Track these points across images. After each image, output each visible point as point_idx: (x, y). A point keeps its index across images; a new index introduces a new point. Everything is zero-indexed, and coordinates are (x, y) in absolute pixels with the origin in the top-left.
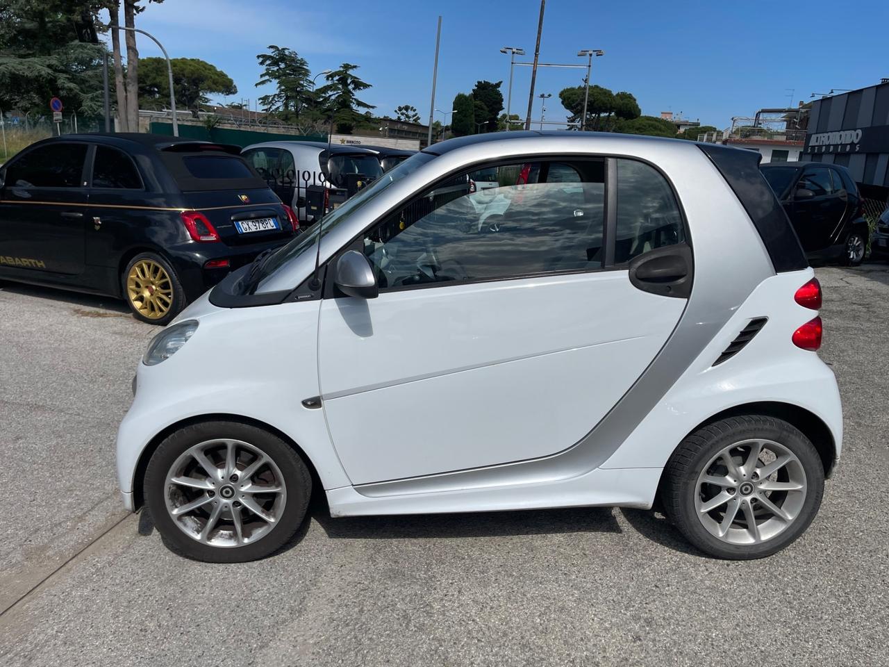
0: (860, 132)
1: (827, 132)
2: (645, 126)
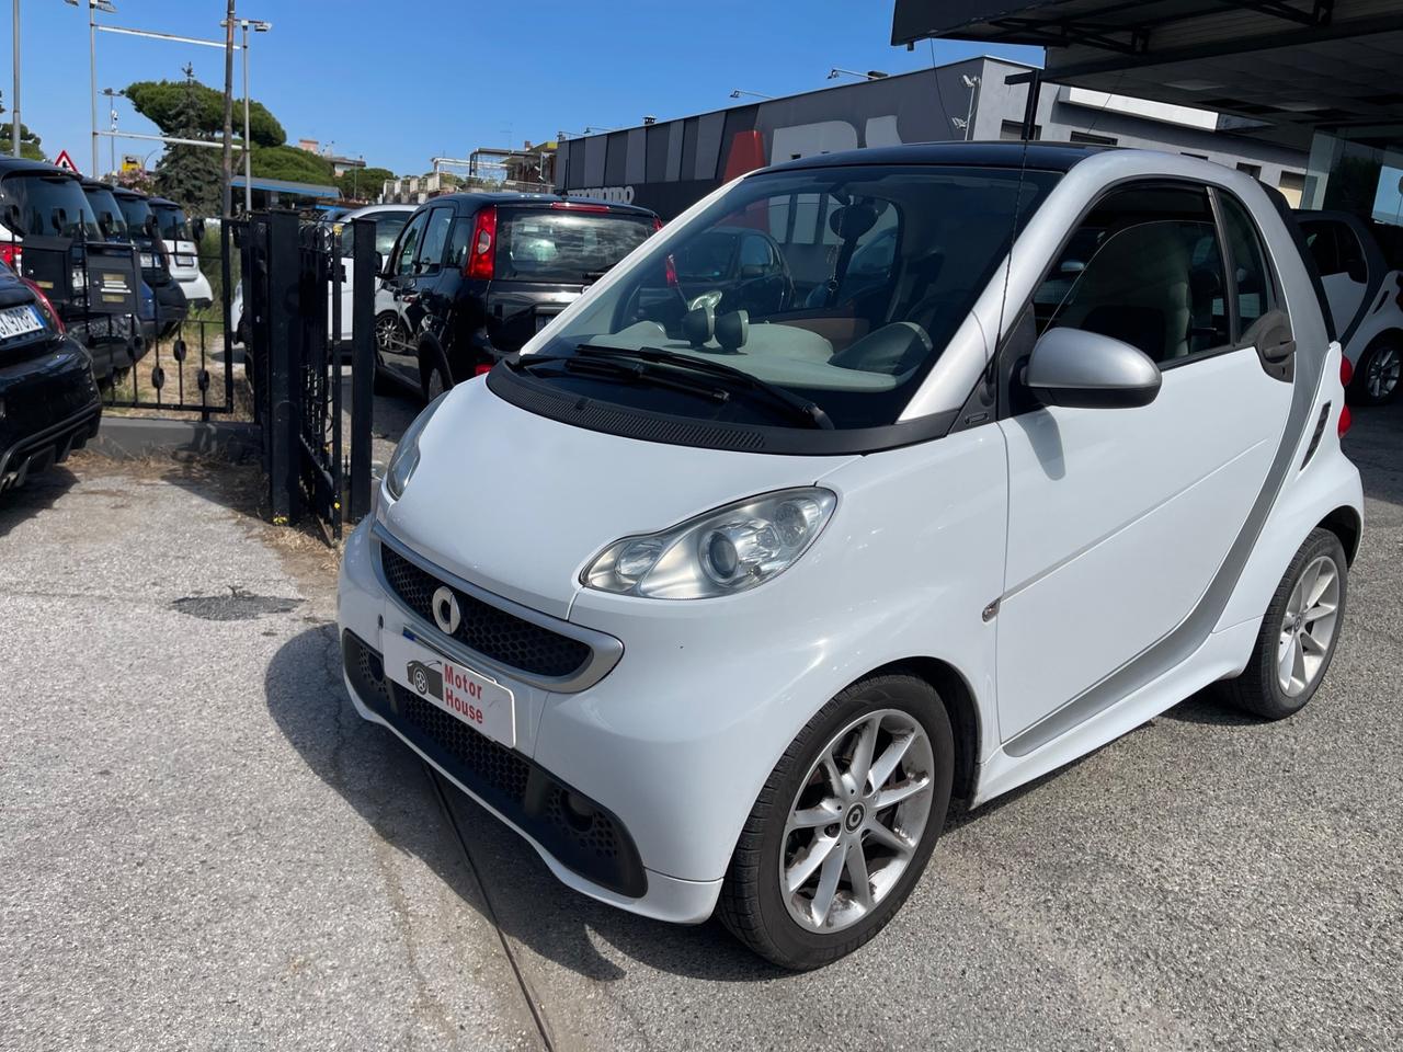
0: (630, 189)
1: (585, 189)
2: (280, 161)
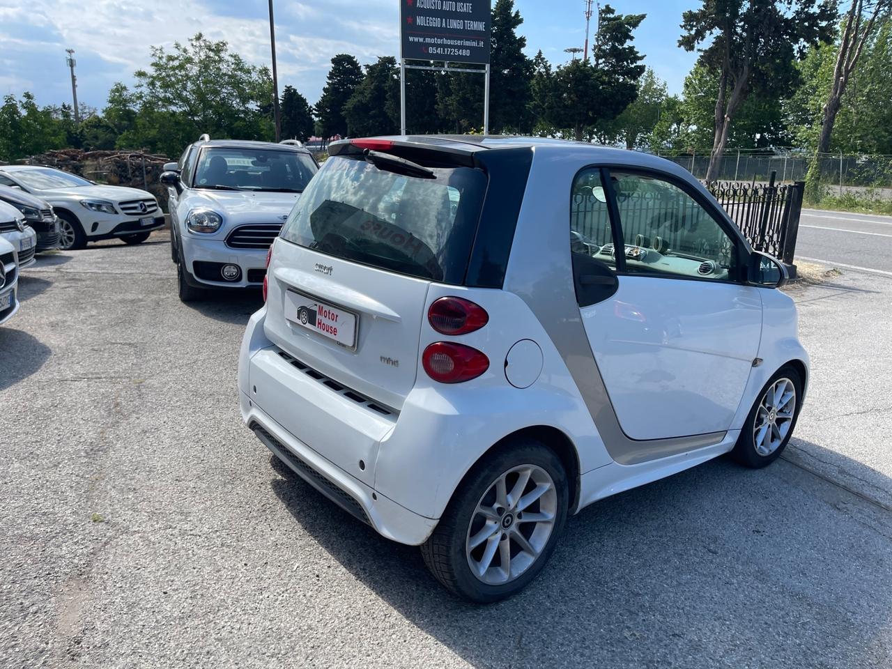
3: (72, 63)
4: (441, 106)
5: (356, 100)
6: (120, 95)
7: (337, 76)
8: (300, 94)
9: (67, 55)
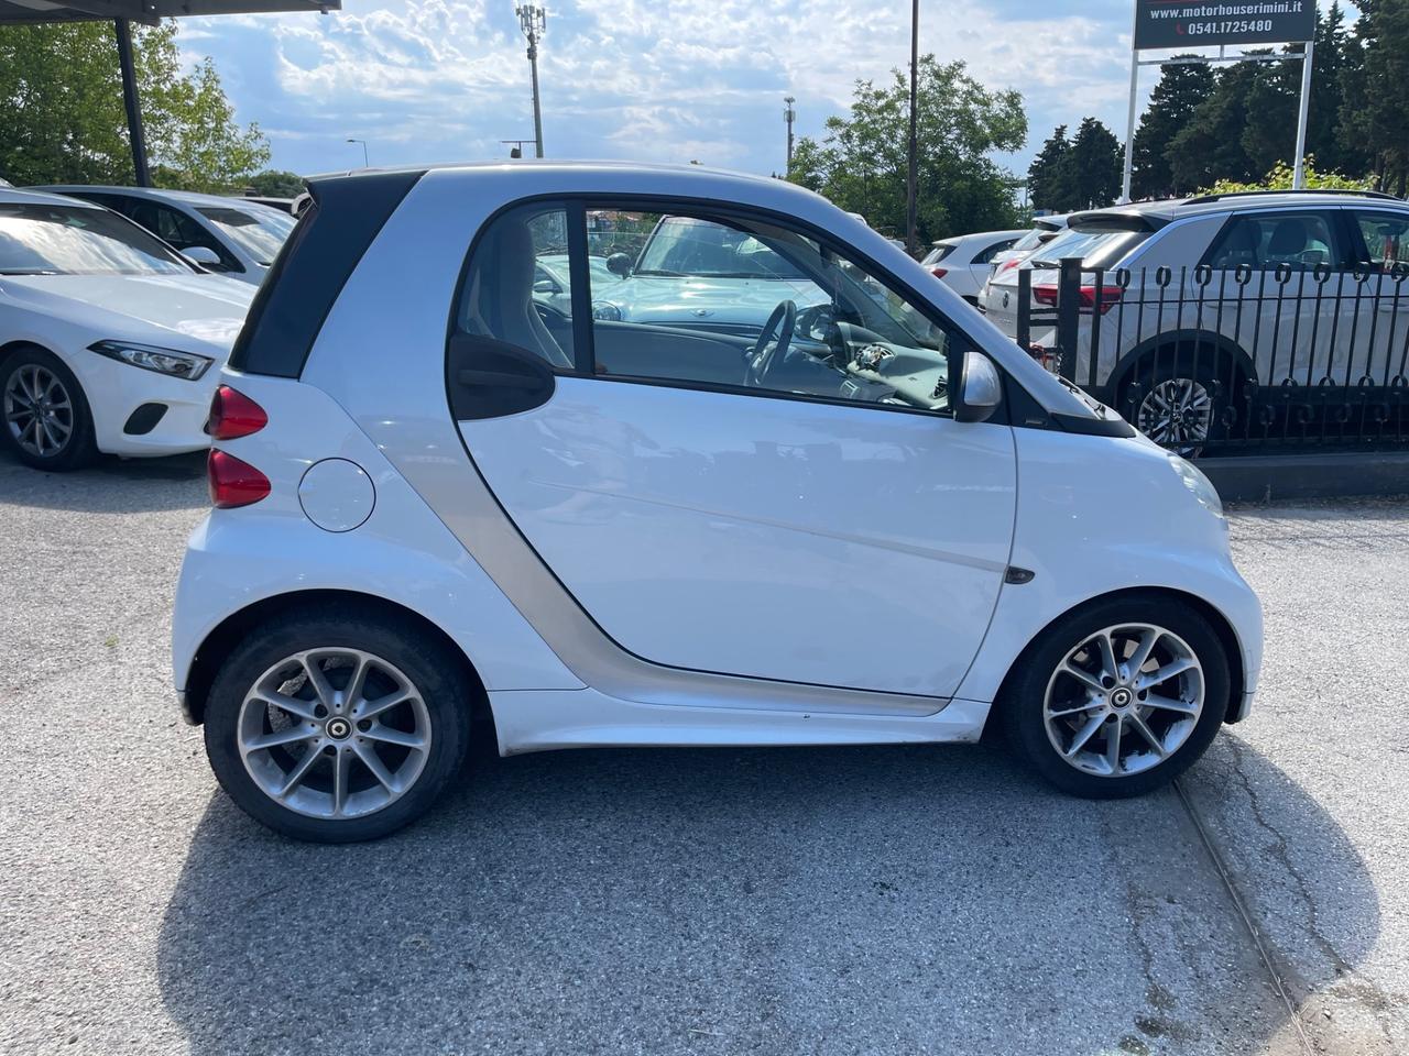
3: (790, 118)
4: (1346, 128)
5: (1193, 130)
6: (806, 156)
7: (1170, 93)
8: (1106, 129)
9: (785, 106)
